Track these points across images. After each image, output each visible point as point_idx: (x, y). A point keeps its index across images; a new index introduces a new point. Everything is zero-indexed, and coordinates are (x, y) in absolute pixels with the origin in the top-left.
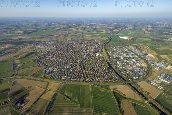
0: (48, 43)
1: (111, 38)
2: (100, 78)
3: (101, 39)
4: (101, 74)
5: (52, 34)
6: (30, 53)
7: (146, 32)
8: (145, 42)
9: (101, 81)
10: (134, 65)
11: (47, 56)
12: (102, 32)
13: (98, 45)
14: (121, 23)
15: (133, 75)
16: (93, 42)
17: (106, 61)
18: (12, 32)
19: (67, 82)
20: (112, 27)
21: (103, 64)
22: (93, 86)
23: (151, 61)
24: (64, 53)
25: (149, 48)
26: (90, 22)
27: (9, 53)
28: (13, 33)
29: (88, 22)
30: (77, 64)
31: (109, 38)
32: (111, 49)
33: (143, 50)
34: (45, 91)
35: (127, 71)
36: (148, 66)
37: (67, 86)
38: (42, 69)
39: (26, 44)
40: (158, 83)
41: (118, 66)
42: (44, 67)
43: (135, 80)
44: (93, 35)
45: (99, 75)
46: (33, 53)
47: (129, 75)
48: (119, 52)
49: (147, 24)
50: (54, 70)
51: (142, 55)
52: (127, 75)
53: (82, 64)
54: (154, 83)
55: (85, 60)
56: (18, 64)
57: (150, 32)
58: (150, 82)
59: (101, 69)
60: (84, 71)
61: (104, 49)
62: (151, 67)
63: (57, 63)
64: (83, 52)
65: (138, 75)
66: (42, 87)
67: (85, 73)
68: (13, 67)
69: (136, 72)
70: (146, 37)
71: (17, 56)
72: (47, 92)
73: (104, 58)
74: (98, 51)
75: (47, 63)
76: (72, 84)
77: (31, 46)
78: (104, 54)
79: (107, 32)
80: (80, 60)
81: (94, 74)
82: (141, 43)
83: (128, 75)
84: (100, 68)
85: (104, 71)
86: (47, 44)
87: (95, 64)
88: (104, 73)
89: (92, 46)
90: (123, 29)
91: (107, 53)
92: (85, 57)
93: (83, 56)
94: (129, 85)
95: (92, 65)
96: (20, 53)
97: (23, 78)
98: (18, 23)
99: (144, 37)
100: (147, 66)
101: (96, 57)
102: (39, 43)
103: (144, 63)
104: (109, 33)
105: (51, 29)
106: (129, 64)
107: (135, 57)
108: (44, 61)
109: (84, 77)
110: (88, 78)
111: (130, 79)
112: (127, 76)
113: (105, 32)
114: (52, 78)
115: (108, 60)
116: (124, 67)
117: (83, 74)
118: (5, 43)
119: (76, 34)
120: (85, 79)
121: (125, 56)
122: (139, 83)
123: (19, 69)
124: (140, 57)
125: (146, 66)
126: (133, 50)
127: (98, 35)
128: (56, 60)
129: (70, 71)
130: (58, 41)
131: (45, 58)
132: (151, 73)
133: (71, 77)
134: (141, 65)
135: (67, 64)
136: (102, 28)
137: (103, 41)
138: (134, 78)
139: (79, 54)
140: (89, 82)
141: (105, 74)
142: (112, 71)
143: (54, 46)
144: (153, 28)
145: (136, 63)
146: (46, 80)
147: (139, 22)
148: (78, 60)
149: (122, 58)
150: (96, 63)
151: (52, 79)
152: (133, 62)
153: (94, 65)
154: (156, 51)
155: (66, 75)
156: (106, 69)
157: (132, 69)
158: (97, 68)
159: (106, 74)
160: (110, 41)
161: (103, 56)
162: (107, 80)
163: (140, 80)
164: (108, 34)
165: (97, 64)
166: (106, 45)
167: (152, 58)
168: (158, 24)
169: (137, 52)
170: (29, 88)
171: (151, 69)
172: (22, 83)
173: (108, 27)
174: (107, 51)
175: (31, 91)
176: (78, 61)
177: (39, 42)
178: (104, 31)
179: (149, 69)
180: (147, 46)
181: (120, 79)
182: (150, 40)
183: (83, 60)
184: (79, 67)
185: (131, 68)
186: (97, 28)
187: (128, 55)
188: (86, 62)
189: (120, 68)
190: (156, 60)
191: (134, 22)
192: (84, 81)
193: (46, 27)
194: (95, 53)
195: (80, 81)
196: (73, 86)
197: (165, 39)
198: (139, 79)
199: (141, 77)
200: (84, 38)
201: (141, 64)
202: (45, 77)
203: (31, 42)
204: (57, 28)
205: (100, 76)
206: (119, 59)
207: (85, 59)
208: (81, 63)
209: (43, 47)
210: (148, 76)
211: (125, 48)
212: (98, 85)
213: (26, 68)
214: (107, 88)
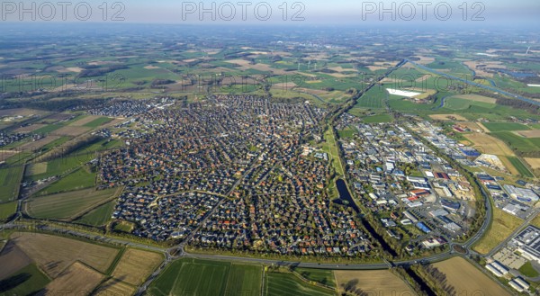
0: (152, 107)
1: (361, 95)
2: (302, 238)
3: (326, 98)
4: (308, 223)
5: (172, 76)
6: (85, 139)
7: (479, 72)
8: (472, 111)
9: (304, 251)
10: (429, 192)
11: (139, 152)
12: (332, 72)
13: (315, 115)
14: (398, 43)
15: (421, 230)
16: (300, 105)
17: (333, 177)
18: (48, 69)
19: (188, 252)
20: (367, 55)
21: (321, 187)
22: (273, 271)
23: (493, 179)
24: (197, 142)
25: (487, 130)
26: (296, 40)
27: (21, 137)
28: (52, 72)
29: (290, 40)
30: (234, 183)
31: (351, 92)
32: (357, 130)
33: (464, 139)
34: (105, 281)
35: (403, 217)
36: (480, 198)
37: (184, 264)
38: (111, 198)
39: (83, 109)
40: (511, 266)
41: (372, 195)
42: (120, 190)
43: (427, 253)
45: (303, 227)
46: (96, 140)
47: (407, 232)
48: (382, 144)
49: (485, 48)
50: (152, 205)
51: (458, 157)
52: (400, 231)
53: (251, 183)
54: (499, 268)
55: (261, 168)
56: (41, 176)
57: (492, 75)
58: (481, 263)
59: (311, 205)
60: (252, 210)
61: (330, 131)
62: (488, 205)
63: (166, 176)
64: (259, 141)
65: (439, 234)
66: (96, 267)
67: (253, 219)
68: (22, 187)
69: (434, 220)
70: (477, 90)
71: (44, 149)
72: (107, 286)
73: (327, 163)
74: (311, 138)
75: (134, 177)
76: (203, 257)
77: (97, 117)
78: (328, 148)
79: (348, 73)
80: (246, 169)
81: (286, 224)
82: (458, 112)
83: (404, 233)
84: (308, 201)
85: (322, 211)
86: (149, 109)
87: (295, 184)
88: (320, 219)
89: (293, 118)
90: (403, 62)
91: (340, 144)
92: (265, 159)
93: (259, 155)
94: (403, 271)
95: (284, 189)
96: (55, 138)
97: (41, 229)
98: (73, 42)
99: (470, 92)
100: (476, 196)
101: (300, 158)
102: (124, 106)
103: (464, 186)
104: (354, 75)
105: (170, 62)
106: (413, 190)
107: (437, 164)
108: (124, 169)
109: (249, 234)
110: (260, 236)
111: (411, 247)
112: (402, 235)
113: (343, 73)
114: (139, 233)
115: (340, 170)
116: (391, 198)
117: (248, 219)
118: (19, 106)
120: (252, 241)
121: (401, 157)
122: (442, 267)
123: (37, 195)
124: (451, 161)
125: (472, 198)
126: (429, 138)
127: (320, 81)
128: (166, 168)
129: (204, 209)
130: (184, 100)
131: (131, 160)
132: (490, 227)
133: (205, 230)
134: (453, 194)
135: (199, 180)
136: (334, 58)
137: (333, 104)
138: (427, 244)
139: (244, 149)
140: (264, 252)
141: (322, 224)
142: (351, 213)
143: (167, 119)
144: (505, 60)
145: (437, 185)
146: (116, 239)
147: (458, 41)
148: (238, 168)
149: (390, 166)
150: (298, 181)
151: (137, 235)
152: (426, 179)
153: (290, 189)
154: (509, 144)
155: (187, 223)
156: (327, 206)
157: (419, 208)
158: (298, 200)
159: (325, 225)
160: (356, 103)
161: (325, 155)
162: (326, 247)
163: (445, 252)
164: (351, 78)
165: (300, 184)
166: (339, 117)
167: (497, 168)
168: (521, 48)
169: (443, 143)
170: (52, 267)
171: (489, 208)
172: (33, 250)
173: (355, 55)
174: (341, 140)
175: (54, 279)
176: (238, 174)
177: (123, 102)
178: (339, 69)
179: (483, 210)
180: (479, 124)
181: (375, 245)
182: (493, 101)
183: (254, 170)
184: (237, 195)
185: (419, 204)
186: (318, 58)
187: (410, 154)
188: (265, 178)
189: (379, 202)
190: (510, 177)
191: (439, 40)
192: (245, 248)
193: (157, 56)
194: (299, 144)
195: (230, 249)
196: (204, 267)
198: (442, 248)
199: (451, 241)
200: (271, 91)
201: (454, 189)
202: (117, 227)
203: (98, 104)
204: (188, 59)
205: (305, 230)
206: (378, 170)
207: (263, 164)
208: (246, 182)
209: (133, 120)
210: (476, 236)
211: (402, 130)
212: (293, 268)
213: (60, 192)
214: (324, 282)
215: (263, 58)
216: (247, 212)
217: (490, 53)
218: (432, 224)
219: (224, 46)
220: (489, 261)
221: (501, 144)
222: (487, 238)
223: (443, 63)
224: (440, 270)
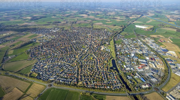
0: (52, 31)
1: (125, 27)
2: (96, 82)
3: (113, 29)
4: (99, 76)
5: (60, 20)
6: (27, 42)
7: (171, 19)
8: (167, 34)
9: (96, 87)
10: (147, 66)
11: (44, 47)
12: (116, 19)
13: (108, 35)
14: (142, 8)
15: (142, 81)
16: (103, 31)
17: (111, 58)
18: (20, 18)
19: (54, 86)
20: (129, 13)
21: (106, 62)
22: (84, 95)
23: (172, 61)
24: (65, 44)
25: (172, 42)
26: (105, 7)
27: (7, 41)
28: (22, 18)
29: (103, 7)
30: (75, 60)
31: (122, 26)
32: (122, 41)
33: (163, 45)
34: (24, 95)
35: (135, 75)
36: (166, 68)
37: (52, 90)
38: (32, 64)
39: (29, 32)
40: (176, 97)
41: (125, 66)
42: (35, 61)
43: (143, 90)
44: (104, 23)
45: (97, 78)
46: (31, 42)
47: (136, 81)
48: (131, 46)
49: (174, 10)
50: (45, 67)
51: (159, 52)
52: (133, 81)
53: (81, 60)
54: (171, 98)
55: (85, 54)
57: (176, 20)
58: (164, 95)
59: (101, 69)
60: (80, 70)
61: (112, 41)
62: (169, 71)
63: (52, 56)
64: (86, 44)
65: (149, 82)
66: (22, 90)
67: (80, 74)
68: (4, 59)
69: (147, 77)
70: (169, 26)
73: (109, 53)
74: (105, 43)
75: (41, 56)
76: (59, 88)
77: (33, 34)
78: (110, 47)
79: (122, 19)
80: (80, 55)
81: (91, 76)
82: (161, 34)
83: (135, 82)
84: (100, 68)
85: (105, 72)
86: (51, 32)
87: (97, 61)
88: (104, 75)
89: (99, 36)
90: (142, 15)
91: (115, 46)
92: (87, 51)
93: (85, 49)
94: (133, 97)
95: (92, 62)
97: (6, 74)
99: (167, 27)
100: (165, 68)
101: (100, 51)
103: (161, 63)
104: (124, 20)
105: (60, 15)
106: (141, 64)
107: (151, 55)
108: (38, 53)
109: (77, 80)
110: (81, 80)
111: (137, 87)
112: (134, 83)
113: (120, 19)
114: (39, 77)
115: (114, 56)
116: (132, 67)
117: (78, 74)
119: (85, 21)
120: (78, 82)
121: (138, 51)
122: (148, 96)
124: (157, 54)
125: (163, 68)
126: (149, 44)
127: (111, 22)
129: (63, 69)
130: (63, 29)
131: (41, 50)
132: (169, 81)
133: (62, 77)
134: (156, 66)
135: (63, 58)
136: (118, 14)
137: (115, 31)
138: (144, 86)
139: (81, 47)
141: (104, 77)
142: (116, 73)
143: (56, 35)
145: (150, 63)
146: (30, 79)
147: (164, 8)
148: (77, 54)
149: (133, 55)
150: (98, 59)
152: (146, 60)
153: (95, 62)
155: (56, 74)
156: (107, 70)
157: (142, 72)
158: (97, 67)
159: (106, 77)
160: (123, 30)
161: (109, 50)
162: (105, 86)
163: (150, 90)
164: (122, 21)
165: (99, 61)
166: (116, 36)
167: (174, 56)
169: (154, 46)
170: (7, 88)
171: (170, 73)
173: (125, 13)
174: (116, 44)
176: (77, 56)
177: (42, 29)
178: (119, 18)
179: (167, 74)
180: (169, 39)
181: (123, 86)
182: (175, 30)
183: (83, 55)
184: (75, 64)
185: (142, 70)
186: (112, 14)
187: (141, 50)
188: (86, 58)
189: (127, 69)
190: (179, 61)
191: (157, 7)
192: (75, 85)
193: (57, 13)
194: (100, 45)
195: (70, 85)
196: (59, 92)
198: (149, 88)
199: (153, 86)
201: (156, 65)
202: (31, 75)
204: (67, 14)
205: (98, 79)
206: (128, 56)
207: (86, 53)
208: (79, 59)
209: (44, 35)
210: (163, 84)
211: (139, 41)
212: (91, 94)
213: (16, 61)
214: (102, 99)
215: (92, 14)
216: (78, 71)
217: (176, 12)
218: (146, 79)
219: (79, 10)
221: (177, 47)
222: (168, 85)
223: (157, 16)
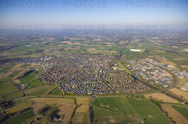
1: (122, 51)
3: (110, 53)
5: (42, 49)
7: (156, 44)
9: (133, 92)
10: (159, 76)
11: (53, 73)
12: (107, 44)
13: (110, 58)
16: (102, 55)
20: (115, 39)
23: (174, 71)
31: (118, 51)
32: (128, 62)
33: (162, 62)
34: (77, 105)
35: (155, 82)
37: (98, 99)
38: (56, 87)
44: (97, 48)
48: (138, 65)
49: (155, 36)
50: (73, 87)
51: (162, 66)
53: (103, 78)
54: (184, 89)
57: (160, 44)
61: (119, 62)
65: (167, 84)
67: (111, 87)
70: (158, 49)
73: (124, 71)
74: (114, 65)
75: (59, 81)
79: (113, 45)
81: (123, 87)
84: (125, 81)
86: (43, 60)
87: (117, 77)
88: (132, 84)
90: (130, 41)
93: (99, 71)
95: (115, 79)
99: (157, 49)
101: (114, 70)
103: (168, 73)
104: (115, 45)
106: (154, 75)
107: (157, 69)
109: (113, 91)
111: (161, 87)
112: (157, 85)
113: (111, 45)
115: (130, 72)
119: (74, 48)
120: (115, 92)
121: (146, 68)
123: (26, 89)
125: (171, 76)
126: (151, 62)
129: (93, 86)
130: (55, 56)
136: (105, 40)
138: (165, 86)
142: (140, 82)
144: (162, 40)
145: (160, 73)
148: (95, 75)
152: (157, 73)
153: (117, 79)
154: (174, 62)
155: (90, 90)
156: (133, 81)
158: (122, 81)
159: (135, 86)
160: (122, 54)
161: (122, 69)
163: (170, 87)
164: (115, 46)
166: (119, 58)
167: (174, 68)
168: (166, 36)
169: (156, 63)
170: (55, 104)
173: (111, 39)
176: (96, 77)
180: (164, 58)
181: (152, 88)
184: (101, 82)
185: (158, 78)
189: (146, 79)
190: (178, 70)
197: (178, 50)
199: (171, 85)
206: (141, 71)
208: (101, 78)
209: (39, 64)
210: (176, 84)
211: (142, 61)
212: (132, 96)
214: (143, 97)
215: (76, 41)
217: (156, 38)
218: (164, 82)
219: (56, 37)
220: (181, 88)
221: (172, 62)
222: (179, 84)
223: (144, 41)
224: (171, 91)
